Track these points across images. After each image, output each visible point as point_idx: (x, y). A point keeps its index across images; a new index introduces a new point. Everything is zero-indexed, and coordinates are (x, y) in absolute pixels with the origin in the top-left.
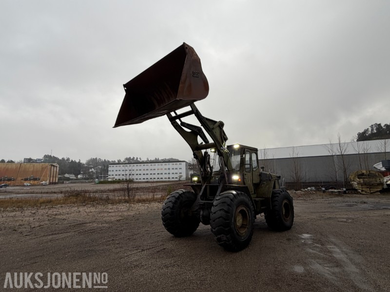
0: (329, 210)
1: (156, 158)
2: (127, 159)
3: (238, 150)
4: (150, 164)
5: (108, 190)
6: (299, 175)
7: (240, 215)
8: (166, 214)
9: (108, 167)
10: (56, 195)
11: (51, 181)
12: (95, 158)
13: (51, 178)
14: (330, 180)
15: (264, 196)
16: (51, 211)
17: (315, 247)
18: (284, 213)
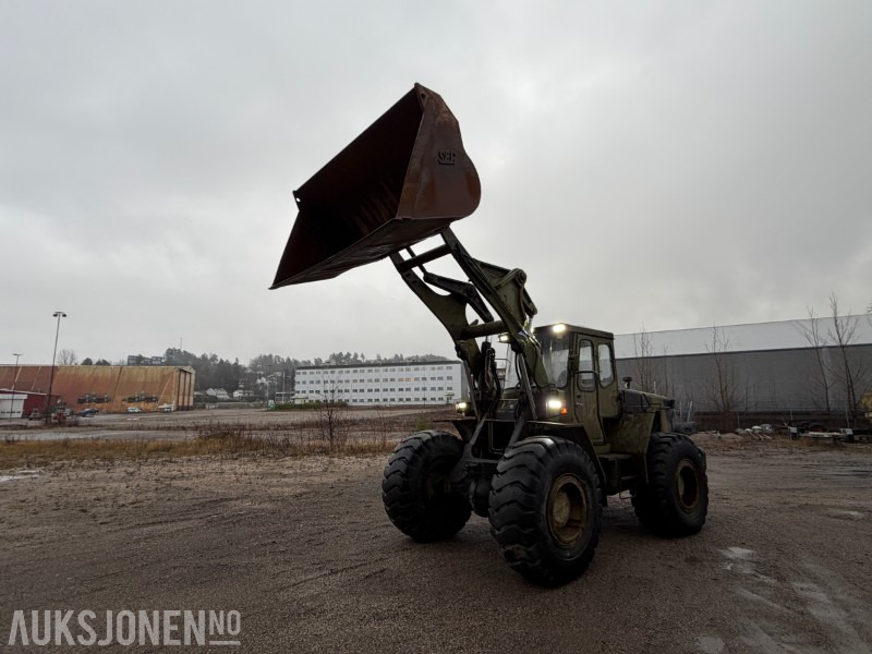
0: (807, 485)
1: (396, 356)
2: (334, 357)
3: (564, 337)
4: (381, 369)
5: (292, 425)
6: (729, 394)
7: (565, 495)
8: (391, 488)
9: (294, 376)
10: (183, 434)
11: (180, 404)
12: (267, 354)
13: (181, 397)
14: (812, 408)
15: (629, 450)
16: (166, 468)
17: (760, 584)
18: (681, 493)
